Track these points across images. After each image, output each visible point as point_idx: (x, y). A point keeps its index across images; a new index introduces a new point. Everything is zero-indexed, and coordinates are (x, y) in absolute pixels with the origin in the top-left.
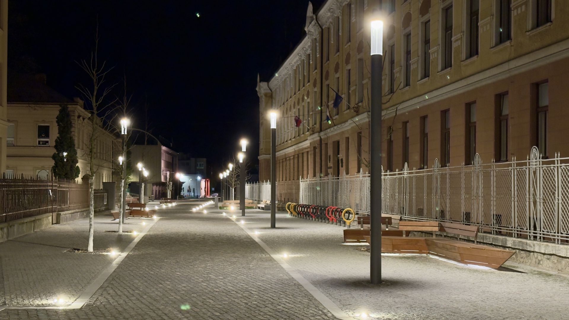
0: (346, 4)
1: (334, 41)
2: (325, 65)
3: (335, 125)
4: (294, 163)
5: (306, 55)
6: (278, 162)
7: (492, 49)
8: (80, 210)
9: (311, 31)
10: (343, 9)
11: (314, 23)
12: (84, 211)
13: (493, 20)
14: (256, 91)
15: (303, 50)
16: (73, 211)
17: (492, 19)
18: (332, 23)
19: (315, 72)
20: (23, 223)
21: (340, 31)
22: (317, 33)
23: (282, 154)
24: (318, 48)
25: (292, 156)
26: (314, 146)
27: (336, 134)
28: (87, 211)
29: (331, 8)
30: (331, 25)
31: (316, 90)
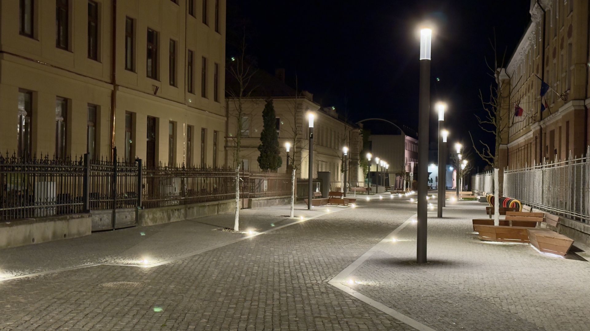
1: (553, 25)
2: (546, 50)
4: (524, 153)
8: (279, 197)
9: (535, 14)
11: (537, 6)
12: (285, 198)
16: (269, 198)
19: (538, 57)
20: (204, 206)
22: (540, 15)
24: (540, 32)
25: (523, 146)
26: (536, 136)
28: (288, 198)
30: (551, 7)
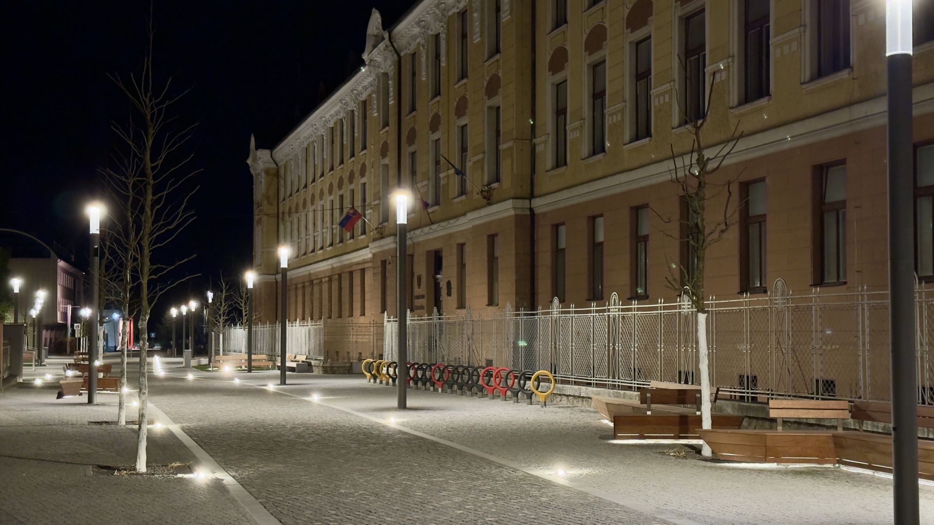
0: (454, 13)
1: (427, 77)
2: (406, 119)
3: (433, 223)
4: (330, 289)
5: (357, 102)
6: (294, 287)
7: (804, 86)
9: (375, 60)
10: (448, 21)
11: (384, 46)
13: (804, 34)
14: (248, 164)
15: (353, 93)
17: (802, 33)
18: (423, 46)
19: (384, 131)
21: (443, 58)
22: (389, 62)
23: (302, 274)
24: (391, 89)
25: (325, 277)
26: (383, 259)
27: (435, 239)
29: (423, 19)
30: (421, 48)
31: (386, 161)
